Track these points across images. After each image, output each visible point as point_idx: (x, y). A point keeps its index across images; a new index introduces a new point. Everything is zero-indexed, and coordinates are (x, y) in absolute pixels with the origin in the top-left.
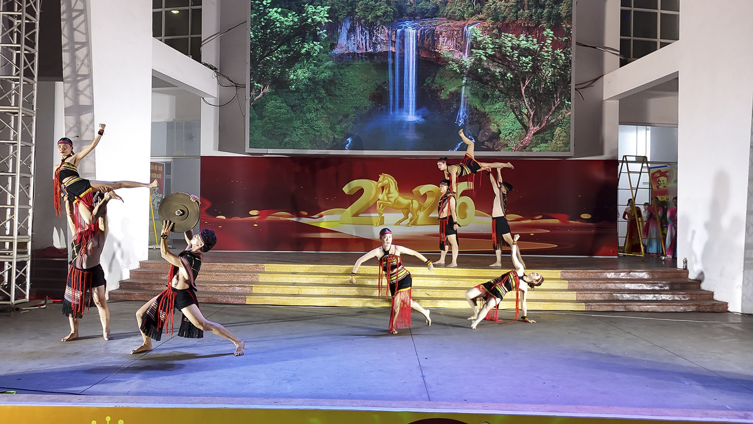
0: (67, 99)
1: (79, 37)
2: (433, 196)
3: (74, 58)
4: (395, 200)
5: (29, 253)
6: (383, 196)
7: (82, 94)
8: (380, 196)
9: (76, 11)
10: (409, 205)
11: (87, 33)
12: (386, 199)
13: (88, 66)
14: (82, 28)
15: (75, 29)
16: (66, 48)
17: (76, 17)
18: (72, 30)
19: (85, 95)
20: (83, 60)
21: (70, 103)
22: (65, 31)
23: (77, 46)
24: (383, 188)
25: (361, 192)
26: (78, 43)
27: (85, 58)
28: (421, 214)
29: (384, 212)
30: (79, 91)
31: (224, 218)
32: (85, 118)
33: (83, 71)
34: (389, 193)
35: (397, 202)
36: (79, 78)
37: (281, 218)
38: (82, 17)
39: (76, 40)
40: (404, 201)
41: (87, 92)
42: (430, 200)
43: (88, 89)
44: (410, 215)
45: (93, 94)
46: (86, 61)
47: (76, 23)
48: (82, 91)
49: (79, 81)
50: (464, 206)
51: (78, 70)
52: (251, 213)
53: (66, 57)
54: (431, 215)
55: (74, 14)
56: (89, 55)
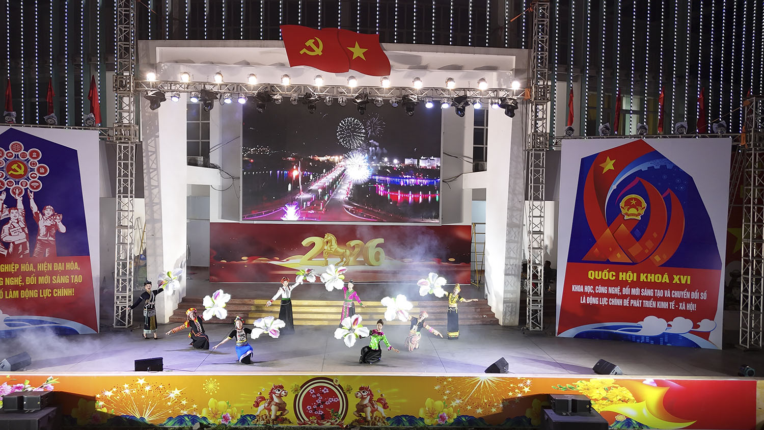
0: (147, 215)
1: (154, 183)
2: (359, 247)
3: (151, 193)
5: (132, 300)
6: (328, 247)
7: (156, 213)
8: (326, 247)
9: (152, 169)
10: (344, 253)
11: (159, 181)
12: (329, 249)
13: (159, 200)
14: (155, 178)
15: (151, 178)
16: (147, 188)
17: (152, 172)
18: (150, 179)
20: (156, 196)
21: (149, 218)
22: (146, 179)
23: (152, 188)
24: (327, 242)
25: (313, 245)
26: (153, 186)
27: (157, 194)
28: (352, 259)
29: (328, 257)
30: (153, 211)
31: (226, 262)
32: (157, 225)
33: (156, 200)
34: (331, 245)
35: (336, 251)
36: (154, 204)
37: (262, 262)
38: (155, 172)
39: (152, 184)
40: (341, 250)
41: (158, 213)
42: (357, 250)
43: (159, 211)
44: (344, 259)
46: (158, 197)
47: (152, 175)
48: (156, 211)
49: (153, 206)
50: (378, 253)
51: (153, 200)
52: (243, 258)
53: (146, 193)
54: (357, 259)
55: (151, 170)
56: (159, 192)
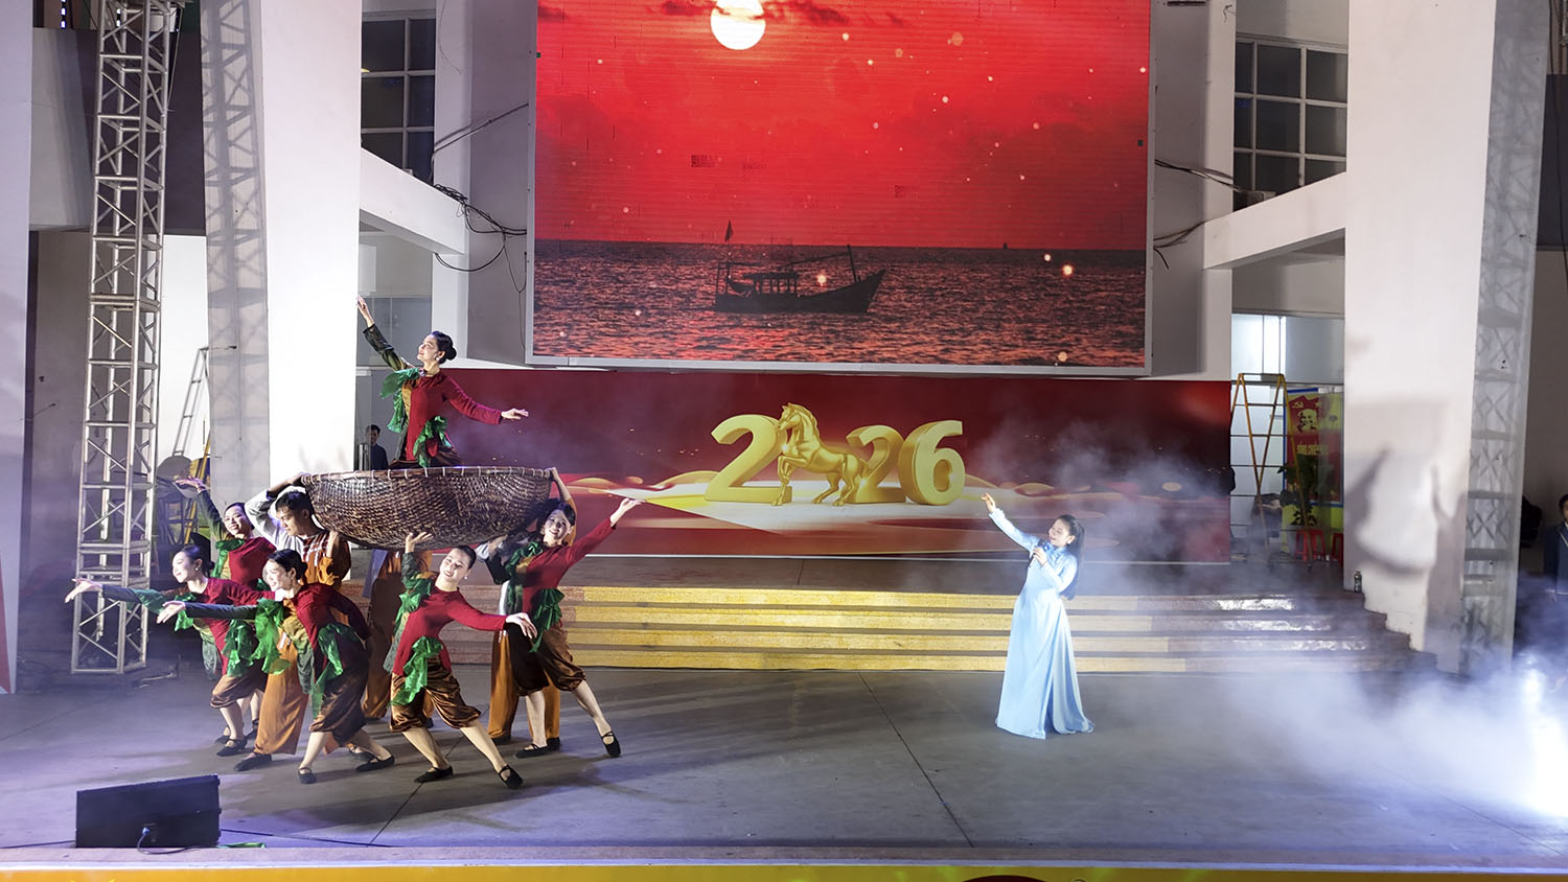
0: (212, 275)
1: (239, 158)
3: (227, 198)
4: (813, 455)
6: (791, 447)
7: (244, 266)
9: (235, 108)
11: (256, 151)
12: (795, 452)
13: (257, 213)
14: (246, 141)
15: (231, 144)
16: (214, 178)
17: (235, 119)
18: (226, 144)
19: (250, 269)
20: (247, 204)
21: (218, 284)
22: (211, 145)
23: (234, 176)
24: (789, 431)
25: (746, 439)
26: (236, 170)
27: (251, 198)
29: (792, 477)
30: (237, 260)
32: (249, 313)
33: (247, 222)
34: (802, 440)
35: (817, 459)
36: (239, 237)
37: (591, 491)
38: (245, 122)
39: (233, 164)
41: (254, 264)
42: (879, 455)
43: (257, 258)
44: (842, 484)
45: (266, 268)
46: (253, 205)
47: (234, 131)
48: (244, 261)
49: (237, 242)
50: (944, 466)
51: (237, 222)
53: (212, 196)
54: (881, 485)
55: (230, 114)
56: (259, 192)
